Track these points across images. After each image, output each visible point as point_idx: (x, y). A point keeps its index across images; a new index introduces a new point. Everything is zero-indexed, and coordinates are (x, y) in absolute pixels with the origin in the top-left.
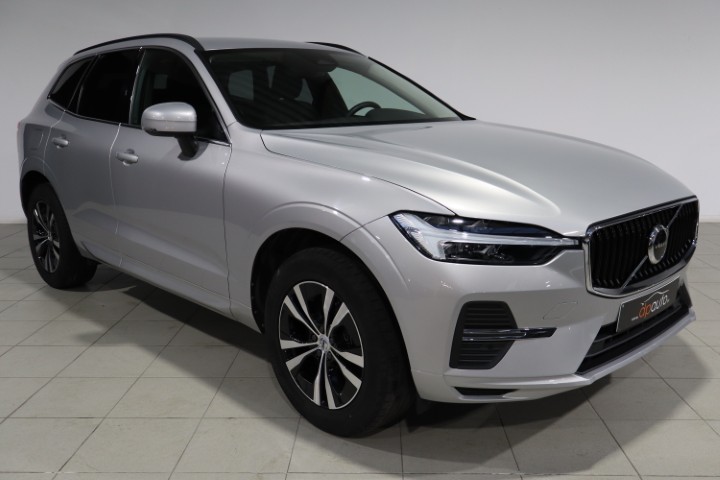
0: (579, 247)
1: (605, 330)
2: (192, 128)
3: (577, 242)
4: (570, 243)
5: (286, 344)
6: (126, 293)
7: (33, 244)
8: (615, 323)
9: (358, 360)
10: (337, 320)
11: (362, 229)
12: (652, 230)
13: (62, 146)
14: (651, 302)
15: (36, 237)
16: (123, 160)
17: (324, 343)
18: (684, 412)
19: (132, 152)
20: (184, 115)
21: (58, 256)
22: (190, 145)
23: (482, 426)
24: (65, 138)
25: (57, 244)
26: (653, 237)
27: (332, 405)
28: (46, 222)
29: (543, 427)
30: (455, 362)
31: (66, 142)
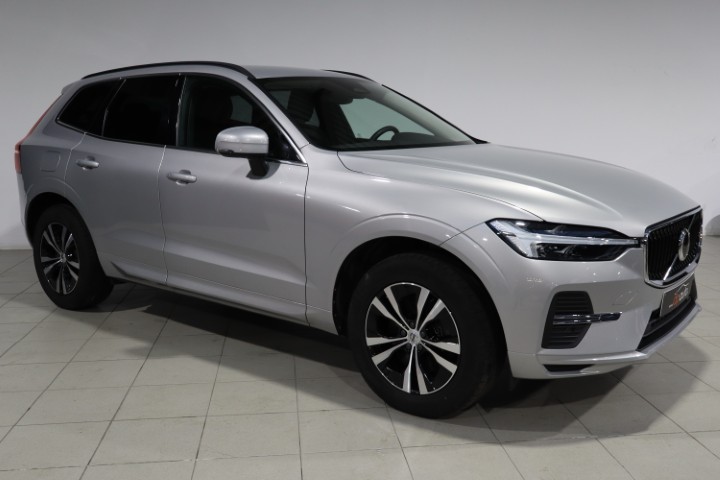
0: (638, 246)
1: (655, 314)
2: (264, 150)
3: (637, 242)
4: (632, 242)
5: (371, 341)
6: (145, 311)
7: (40, 267)
8: (659, 309)
9: (454, 348)
10: (431, 315)
11: (461, 235)
12: (681, 233)
13: (90, 167)
14: (679, 293)
15: (45, 259)
16: (175, 180)
17: (414, 337)
18: (700, 386)
19: (188, 173)
20: (257, 138)
21: (76, 277)
22: (260, 166)
23: (546, 403)
24: (93, 159)
25: (77, 265)
26: (682, 240)
27: (423, 390)
28: (59, 243)
29: (596, 403)
30: (547, 342)
31: (96, 164)
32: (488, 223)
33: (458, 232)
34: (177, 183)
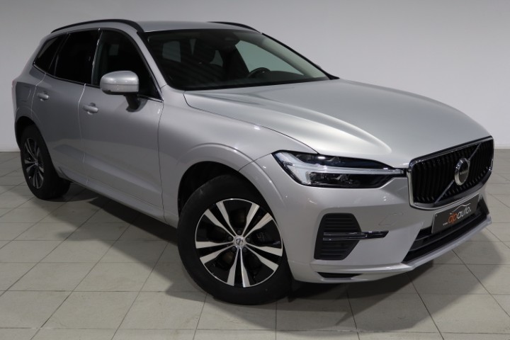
32: (274, 154)
33: (250, 161)
34: (89, 113)
